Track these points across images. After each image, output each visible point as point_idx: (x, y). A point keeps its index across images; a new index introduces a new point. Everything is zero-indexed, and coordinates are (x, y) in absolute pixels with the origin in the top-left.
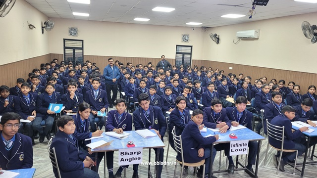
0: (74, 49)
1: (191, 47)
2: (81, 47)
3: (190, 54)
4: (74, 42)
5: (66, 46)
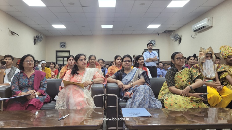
0: (63, 58)
1: (158, 50)
4: (64, 53)
5: (58, 56)
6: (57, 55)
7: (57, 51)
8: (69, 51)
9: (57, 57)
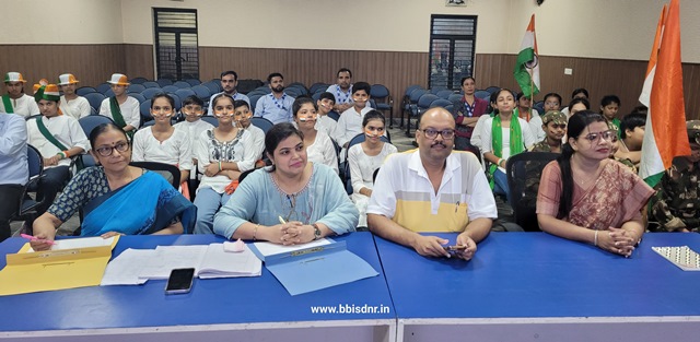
0: (178, 31)
1: (475, 18)
2: (194, 26)
3: (473, 38)
4: (178, 15)
5: (159, 25)
6: (156, 23)
7: (156, 10)
8: (195, 11)
9: (158, 30)
